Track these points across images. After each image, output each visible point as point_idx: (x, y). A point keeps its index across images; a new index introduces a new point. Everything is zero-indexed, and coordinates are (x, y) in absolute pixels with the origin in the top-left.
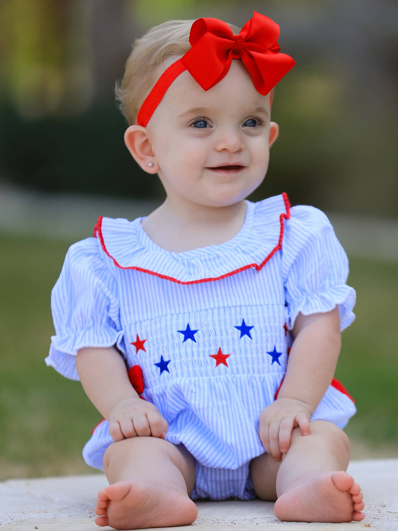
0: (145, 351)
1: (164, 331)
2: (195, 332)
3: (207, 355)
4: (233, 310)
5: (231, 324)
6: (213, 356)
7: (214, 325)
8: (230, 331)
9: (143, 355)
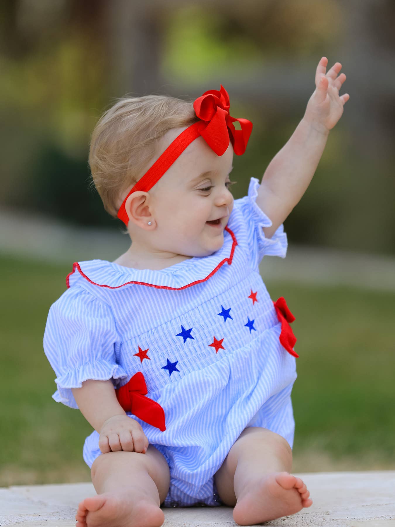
0: (149, 359)
1: (164, 339)
2: (190, 330)
3: (206, 345)
4: (212, 301)
5: (215, 313)
6: (211, 345)
7: (203, 320)
8: (216, 320)
9: (148, 363)
